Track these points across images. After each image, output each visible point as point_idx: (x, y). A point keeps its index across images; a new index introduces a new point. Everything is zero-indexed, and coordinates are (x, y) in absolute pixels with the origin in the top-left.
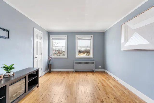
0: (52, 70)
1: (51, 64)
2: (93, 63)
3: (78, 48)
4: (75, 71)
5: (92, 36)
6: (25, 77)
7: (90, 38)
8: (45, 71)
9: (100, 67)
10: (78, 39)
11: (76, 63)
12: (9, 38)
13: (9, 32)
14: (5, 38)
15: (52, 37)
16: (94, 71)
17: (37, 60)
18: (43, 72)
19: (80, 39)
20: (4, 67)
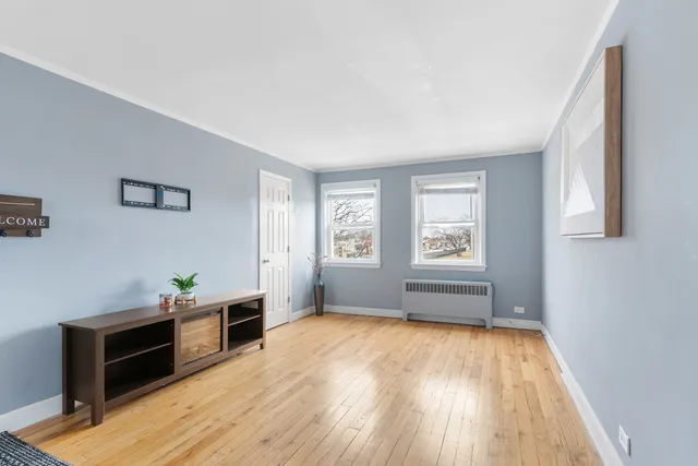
0: (326, 308)
1: (322, 288)
2: (483, 291)
3: (420, 228)
4: (409, 320)
5: (483, 174)
6: (221, 311)
7: (472, 185)
8: (304, 307)
9: (520, 310)
10: (422, 192)
11: (411, 287)
12: (189, 208)
13: (189, 192)
14: (182, 209)
15: (328, 190)
16: (489, 326)
17: (270, 270)
18: (293, 311)
19: (428, 191)
20: (175, 280)
